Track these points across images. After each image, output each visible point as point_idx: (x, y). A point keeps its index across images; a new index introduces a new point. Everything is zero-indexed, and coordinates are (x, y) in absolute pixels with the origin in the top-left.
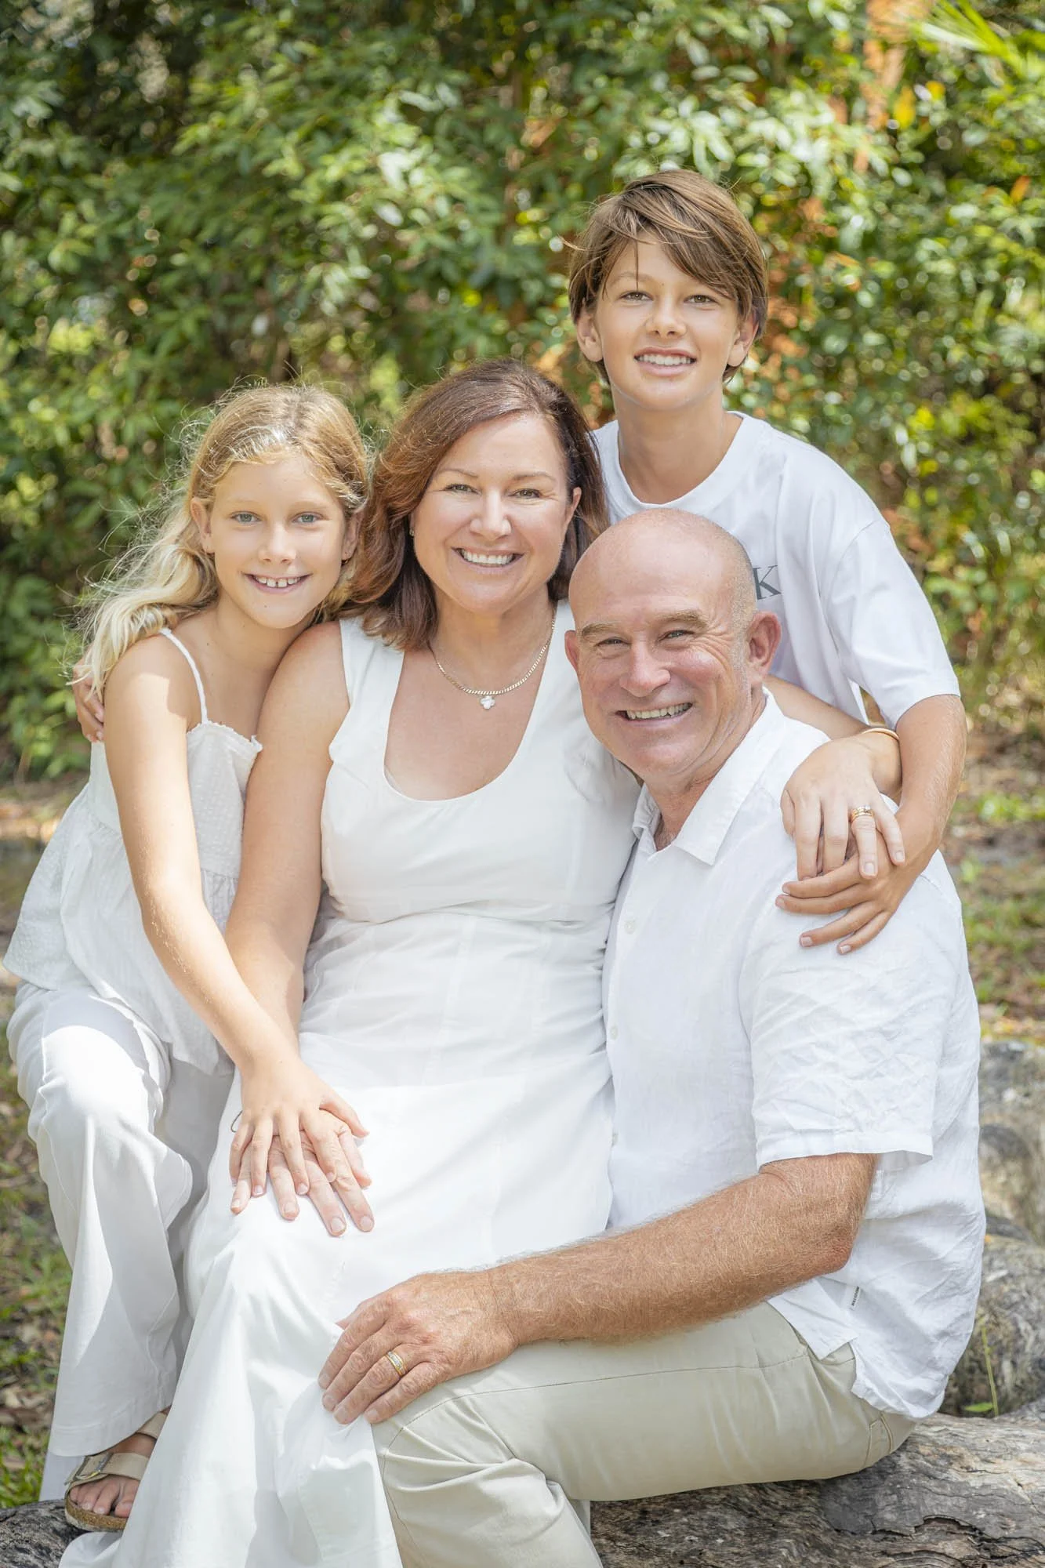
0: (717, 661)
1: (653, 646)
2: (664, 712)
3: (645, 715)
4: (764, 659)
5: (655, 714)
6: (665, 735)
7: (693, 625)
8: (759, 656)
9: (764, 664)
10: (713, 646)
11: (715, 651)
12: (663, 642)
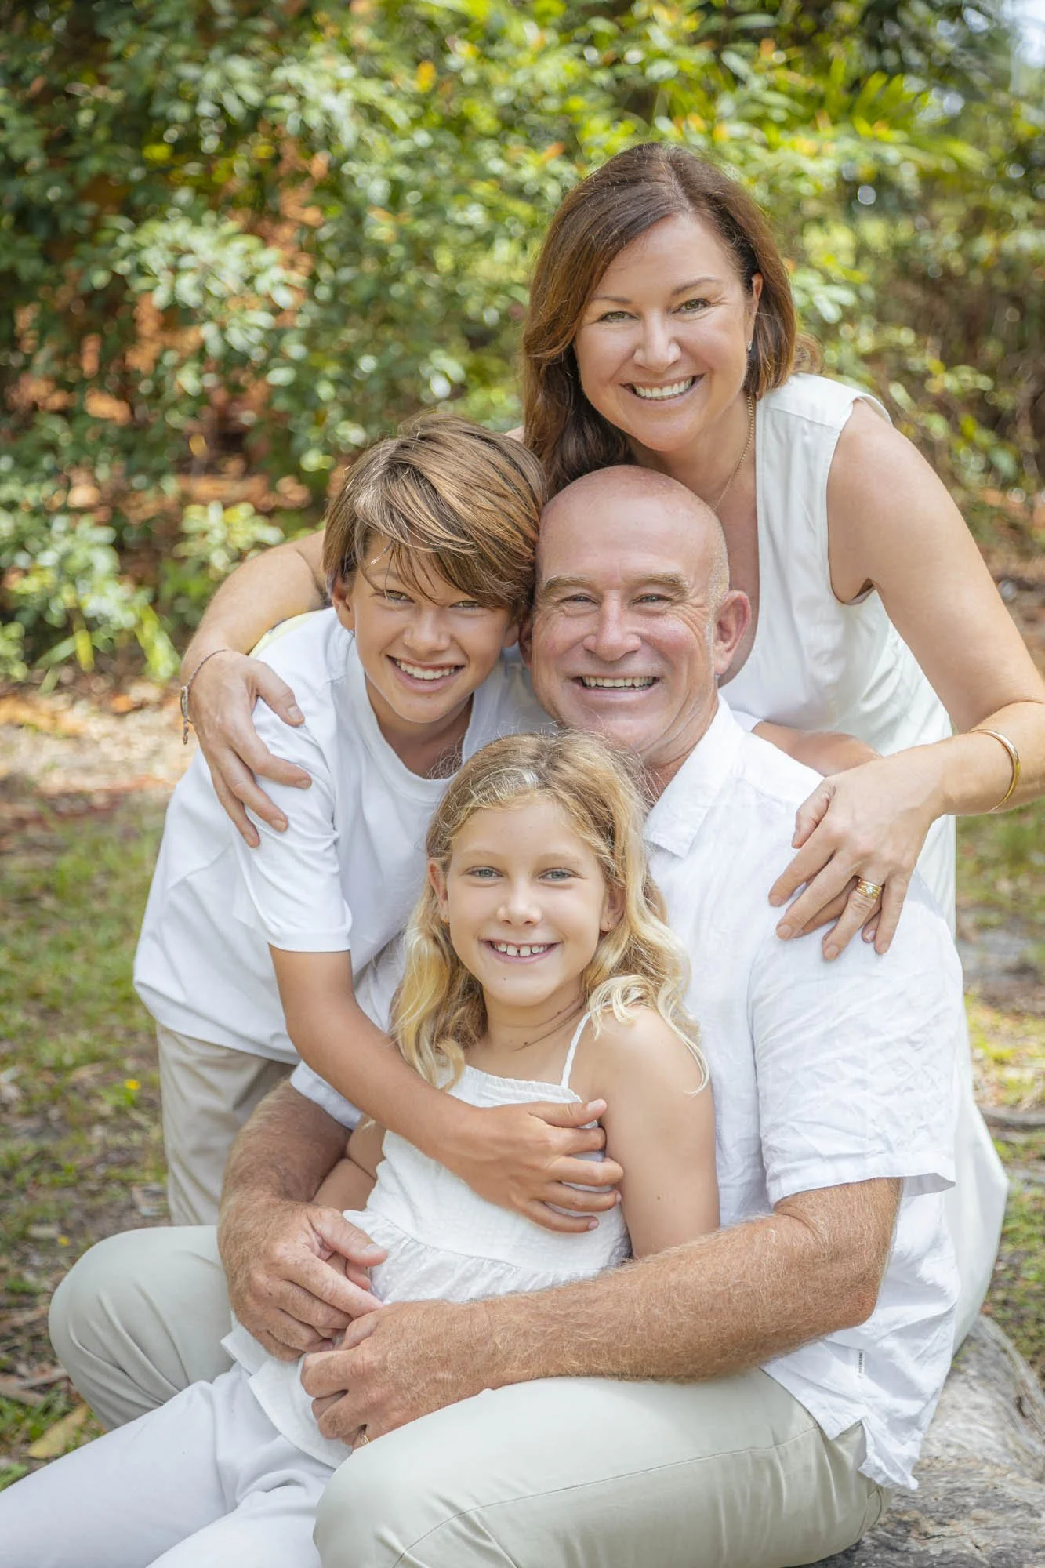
0: (693, 635)
1: (626, 607)
2: (629, 683)
3: (608, 683)
4: (728, 644)
5: (620, 683)
6: (628, 709)
7: (672, 591)
8: (724, 640)
9: (729, 650)
10: (690, 618)
11: (691, 622)
12: (636, 606)
